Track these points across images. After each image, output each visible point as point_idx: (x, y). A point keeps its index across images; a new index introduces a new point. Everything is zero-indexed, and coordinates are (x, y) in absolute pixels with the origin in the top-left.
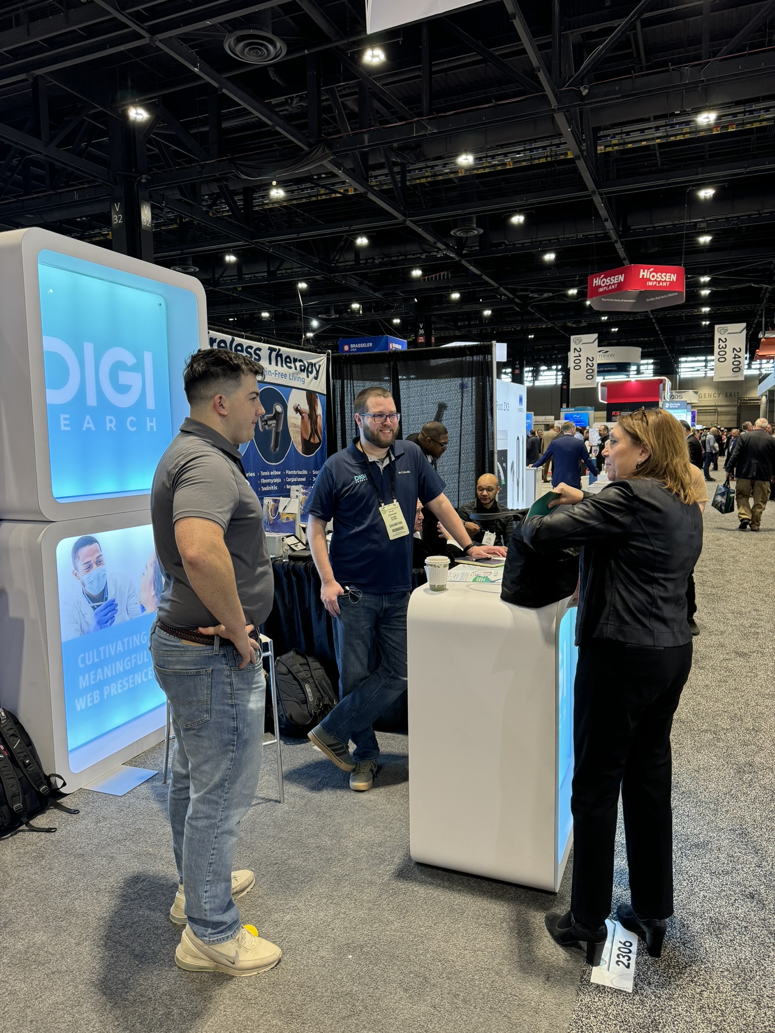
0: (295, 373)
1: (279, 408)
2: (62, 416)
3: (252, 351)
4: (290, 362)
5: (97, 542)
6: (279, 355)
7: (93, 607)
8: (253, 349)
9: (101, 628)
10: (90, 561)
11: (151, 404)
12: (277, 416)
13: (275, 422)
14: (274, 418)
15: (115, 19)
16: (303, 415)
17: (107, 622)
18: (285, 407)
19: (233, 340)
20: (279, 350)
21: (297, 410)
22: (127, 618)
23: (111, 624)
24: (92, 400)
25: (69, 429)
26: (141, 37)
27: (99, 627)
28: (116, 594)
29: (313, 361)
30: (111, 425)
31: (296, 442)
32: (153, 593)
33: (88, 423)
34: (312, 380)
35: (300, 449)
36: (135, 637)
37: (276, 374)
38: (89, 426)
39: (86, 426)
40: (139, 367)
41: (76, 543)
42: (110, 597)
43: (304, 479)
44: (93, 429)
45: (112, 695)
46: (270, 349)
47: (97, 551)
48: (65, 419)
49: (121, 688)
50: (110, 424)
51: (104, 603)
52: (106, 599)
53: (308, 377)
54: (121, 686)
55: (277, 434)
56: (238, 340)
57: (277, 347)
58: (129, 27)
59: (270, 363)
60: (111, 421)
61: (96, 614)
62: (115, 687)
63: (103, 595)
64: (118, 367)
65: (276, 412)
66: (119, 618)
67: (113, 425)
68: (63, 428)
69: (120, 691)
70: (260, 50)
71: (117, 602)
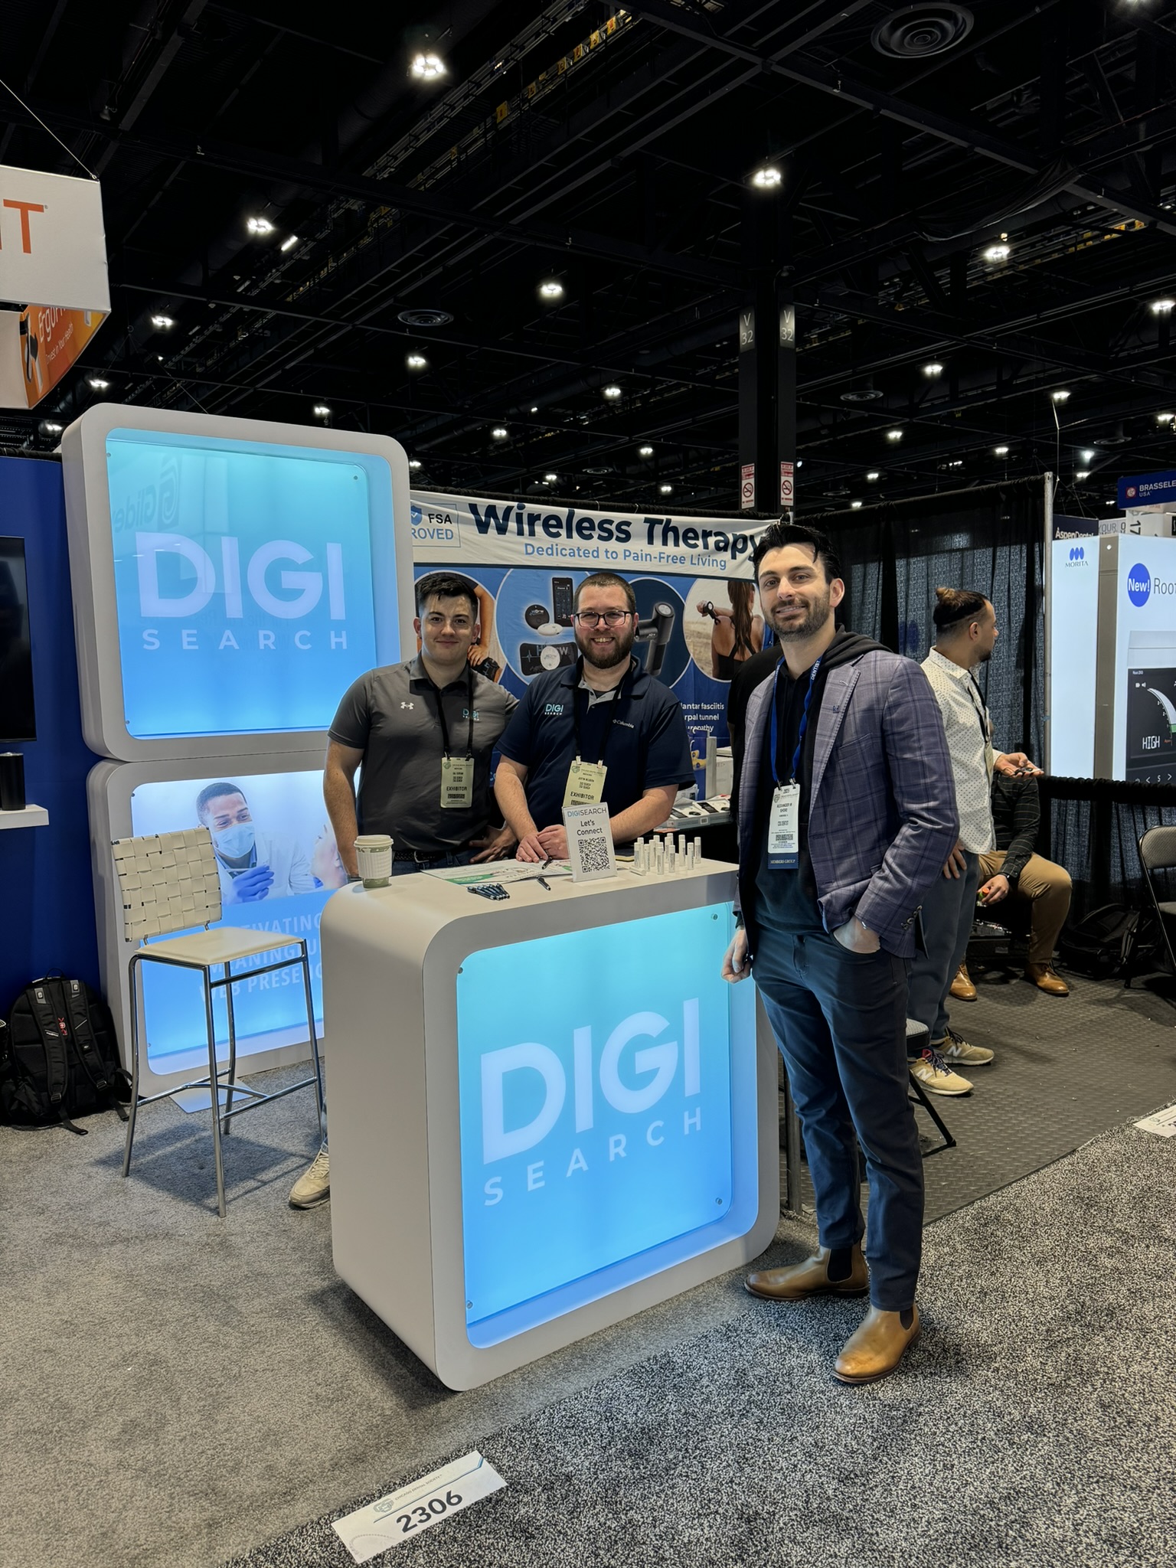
0: (704, 554)
1: (665, 610)
2: (185, 632)
3: (613, 528)
4: (696, 538)
5: (239, 791)
6: (668, 528)
7: (231, 873)
8: (614, 525)
9: (244, 901)
10: (228, 815)
11: (338, 610)
12: (660, 621)
13: (655, 630)
14: (654, 624)
15: (713, 49)
16: (719, 617)
17: (255, 894)
18: (679, 607)
19: (571, 516)
20: (669, 521)
21: (705, 610)
22: (290, 892)
23: (261, 898)
24: (234, 608)
25: (196, 647)
26: (750, 65)
27: (241, 900)
28: (271, 857)
29: (748, 533)
30: (267, 642)
31: (700, 660)
32: (337, 864)
33: (228, 640)
34: (744, 561)
35: (708, 671)
36: (303, 919)
37: (660, 558)
38: (229, 643)
39: (223, 643)
40: (318, 564)
41: (204, 791)
42: (261, 862)
43: (715, 717)
44: (237, 647)
45: (262, 988)
46: (647, 520)
47: (240, 803)
48: (189, 636)
49: (276, 982)
50: (266, 639)
51: (250, 870)
52: (254, 865)
53: (734, 557)
54: (278, 979)
55: (659, 649)
56: (580, 513)
57: (664, 517)
58: (732, 56)
59: (651, 541)
60: (267, 637)
61: (236, 883)
62: (267, 980)
63: (249, 859)
64: (283, 564)
65: (659, 615)
66: (273, 892)
67: (270, 643)
68: (186, 647)
69: (274, 985)
70: (930, 33)
71: (272, 870)
